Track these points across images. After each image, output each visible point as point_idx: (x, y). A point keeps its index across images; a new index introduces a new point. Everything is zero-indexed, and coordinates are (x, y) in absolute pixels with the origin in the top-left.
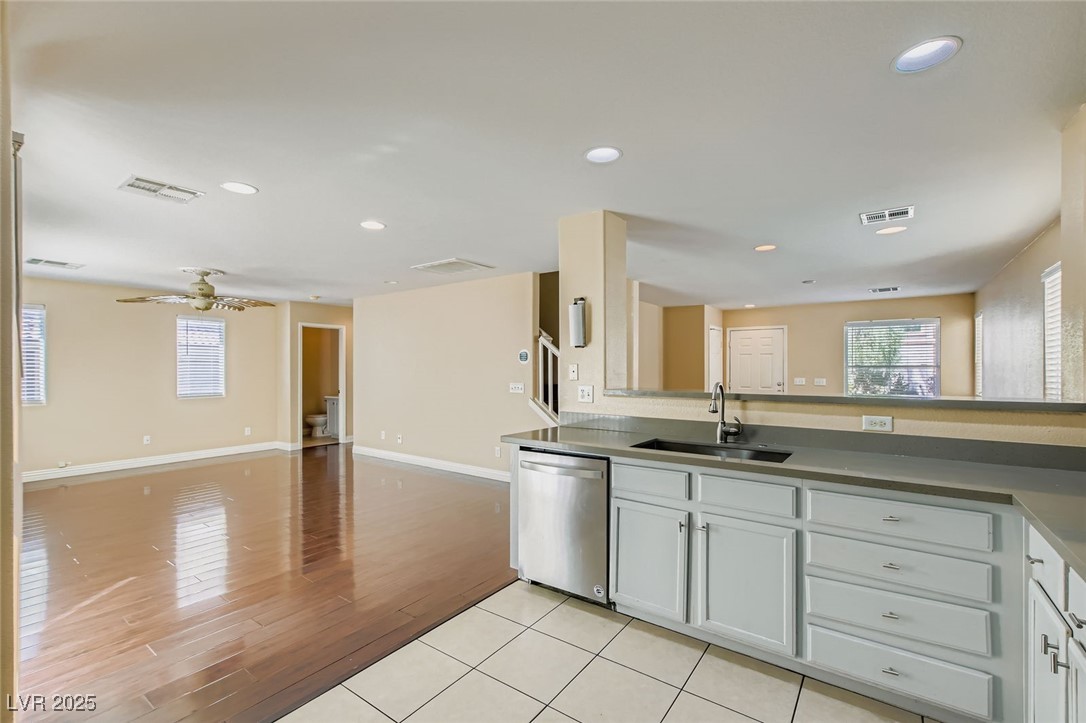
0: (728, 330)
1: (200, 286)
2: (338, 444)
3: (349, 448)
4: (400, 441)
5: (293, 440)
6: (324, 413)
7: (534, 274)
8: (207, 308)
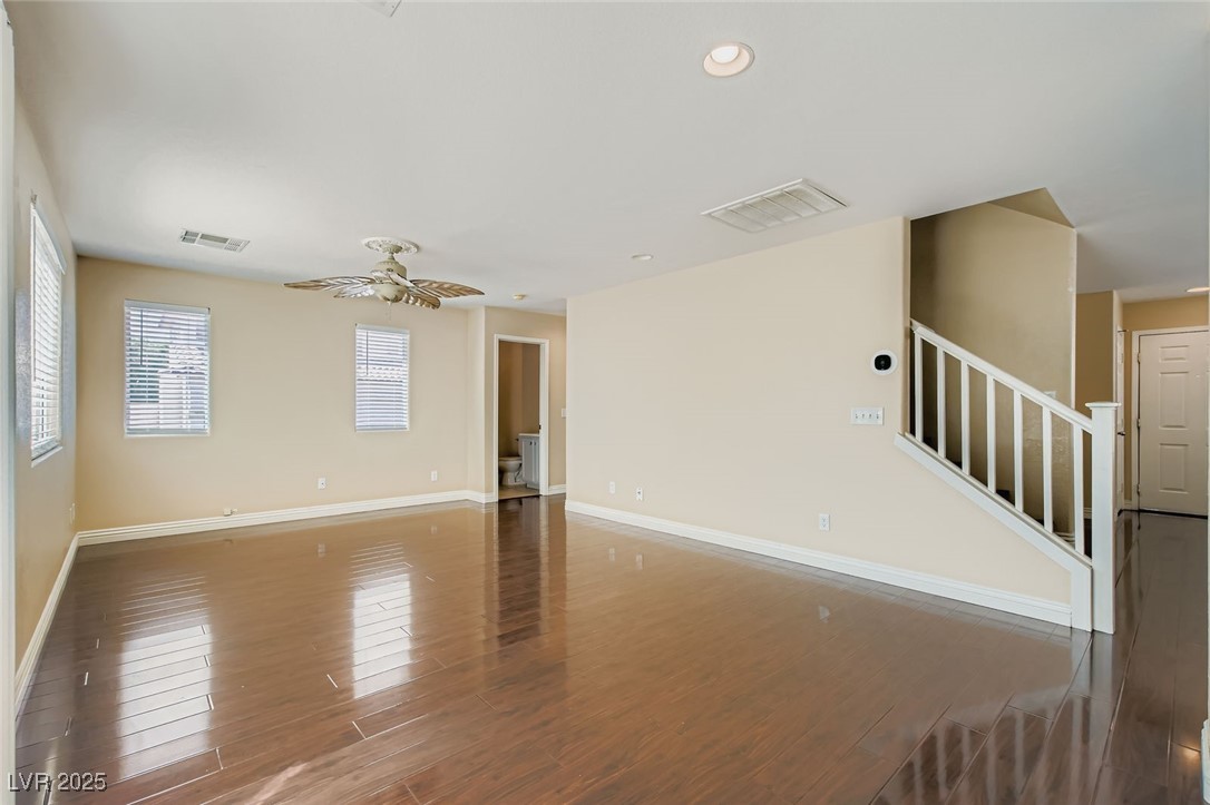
0: (1135, 335)
1: (389, 266)
2: (538, 496)
3: (558, 503)
4: (640, 497)
5: (488, 490)
6: (517, 455)
7: (905, 219)
8: (397, 300)
